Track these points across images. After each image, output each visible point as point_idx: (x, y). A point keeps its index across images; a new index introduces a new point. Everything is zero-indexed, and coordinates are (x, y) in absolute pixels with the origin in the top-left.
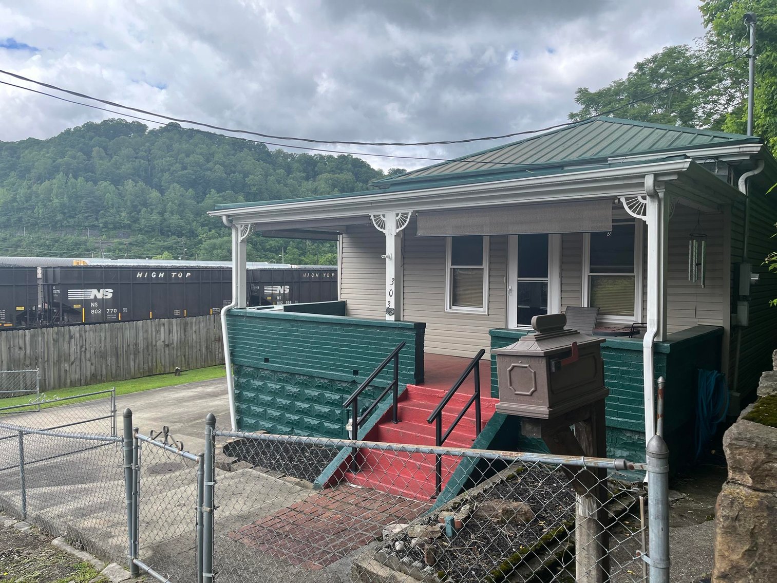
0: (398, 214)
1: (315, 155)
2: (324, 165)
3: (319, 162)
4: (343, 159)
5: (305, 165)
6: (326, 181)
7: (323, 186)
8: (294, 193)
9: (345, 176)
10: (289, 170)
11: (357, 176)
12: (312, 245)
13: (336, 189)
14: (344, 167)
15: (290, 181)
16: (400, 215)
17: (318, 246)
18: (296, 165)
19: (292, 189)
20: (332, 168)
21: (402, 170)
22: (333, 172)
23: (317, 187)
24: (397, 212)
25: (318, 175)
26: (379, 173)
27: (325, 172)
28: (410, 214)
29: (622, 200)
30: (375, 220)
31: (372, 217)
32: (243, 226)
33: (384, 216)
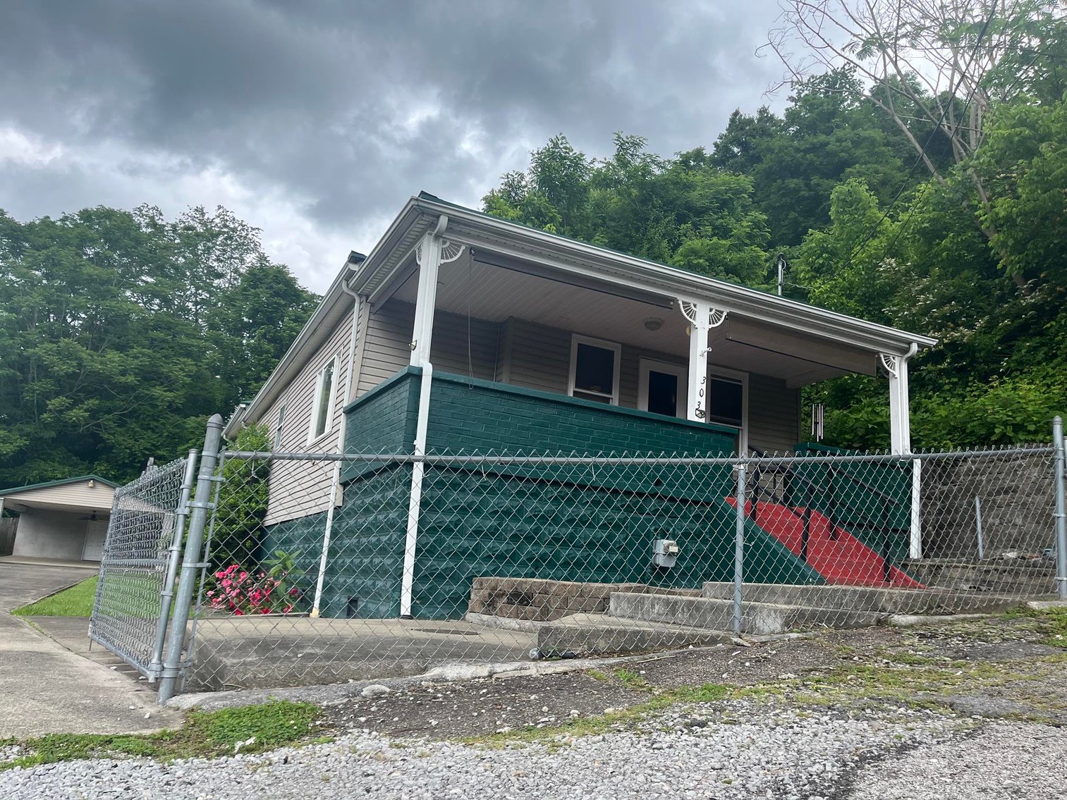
16: (714, 311)
24: (712, 307)
28: (725, 314)
29: (882, 356)
30: (684, 307)
31: (680, 302)
32: (448, 244)
33: (695, 306)
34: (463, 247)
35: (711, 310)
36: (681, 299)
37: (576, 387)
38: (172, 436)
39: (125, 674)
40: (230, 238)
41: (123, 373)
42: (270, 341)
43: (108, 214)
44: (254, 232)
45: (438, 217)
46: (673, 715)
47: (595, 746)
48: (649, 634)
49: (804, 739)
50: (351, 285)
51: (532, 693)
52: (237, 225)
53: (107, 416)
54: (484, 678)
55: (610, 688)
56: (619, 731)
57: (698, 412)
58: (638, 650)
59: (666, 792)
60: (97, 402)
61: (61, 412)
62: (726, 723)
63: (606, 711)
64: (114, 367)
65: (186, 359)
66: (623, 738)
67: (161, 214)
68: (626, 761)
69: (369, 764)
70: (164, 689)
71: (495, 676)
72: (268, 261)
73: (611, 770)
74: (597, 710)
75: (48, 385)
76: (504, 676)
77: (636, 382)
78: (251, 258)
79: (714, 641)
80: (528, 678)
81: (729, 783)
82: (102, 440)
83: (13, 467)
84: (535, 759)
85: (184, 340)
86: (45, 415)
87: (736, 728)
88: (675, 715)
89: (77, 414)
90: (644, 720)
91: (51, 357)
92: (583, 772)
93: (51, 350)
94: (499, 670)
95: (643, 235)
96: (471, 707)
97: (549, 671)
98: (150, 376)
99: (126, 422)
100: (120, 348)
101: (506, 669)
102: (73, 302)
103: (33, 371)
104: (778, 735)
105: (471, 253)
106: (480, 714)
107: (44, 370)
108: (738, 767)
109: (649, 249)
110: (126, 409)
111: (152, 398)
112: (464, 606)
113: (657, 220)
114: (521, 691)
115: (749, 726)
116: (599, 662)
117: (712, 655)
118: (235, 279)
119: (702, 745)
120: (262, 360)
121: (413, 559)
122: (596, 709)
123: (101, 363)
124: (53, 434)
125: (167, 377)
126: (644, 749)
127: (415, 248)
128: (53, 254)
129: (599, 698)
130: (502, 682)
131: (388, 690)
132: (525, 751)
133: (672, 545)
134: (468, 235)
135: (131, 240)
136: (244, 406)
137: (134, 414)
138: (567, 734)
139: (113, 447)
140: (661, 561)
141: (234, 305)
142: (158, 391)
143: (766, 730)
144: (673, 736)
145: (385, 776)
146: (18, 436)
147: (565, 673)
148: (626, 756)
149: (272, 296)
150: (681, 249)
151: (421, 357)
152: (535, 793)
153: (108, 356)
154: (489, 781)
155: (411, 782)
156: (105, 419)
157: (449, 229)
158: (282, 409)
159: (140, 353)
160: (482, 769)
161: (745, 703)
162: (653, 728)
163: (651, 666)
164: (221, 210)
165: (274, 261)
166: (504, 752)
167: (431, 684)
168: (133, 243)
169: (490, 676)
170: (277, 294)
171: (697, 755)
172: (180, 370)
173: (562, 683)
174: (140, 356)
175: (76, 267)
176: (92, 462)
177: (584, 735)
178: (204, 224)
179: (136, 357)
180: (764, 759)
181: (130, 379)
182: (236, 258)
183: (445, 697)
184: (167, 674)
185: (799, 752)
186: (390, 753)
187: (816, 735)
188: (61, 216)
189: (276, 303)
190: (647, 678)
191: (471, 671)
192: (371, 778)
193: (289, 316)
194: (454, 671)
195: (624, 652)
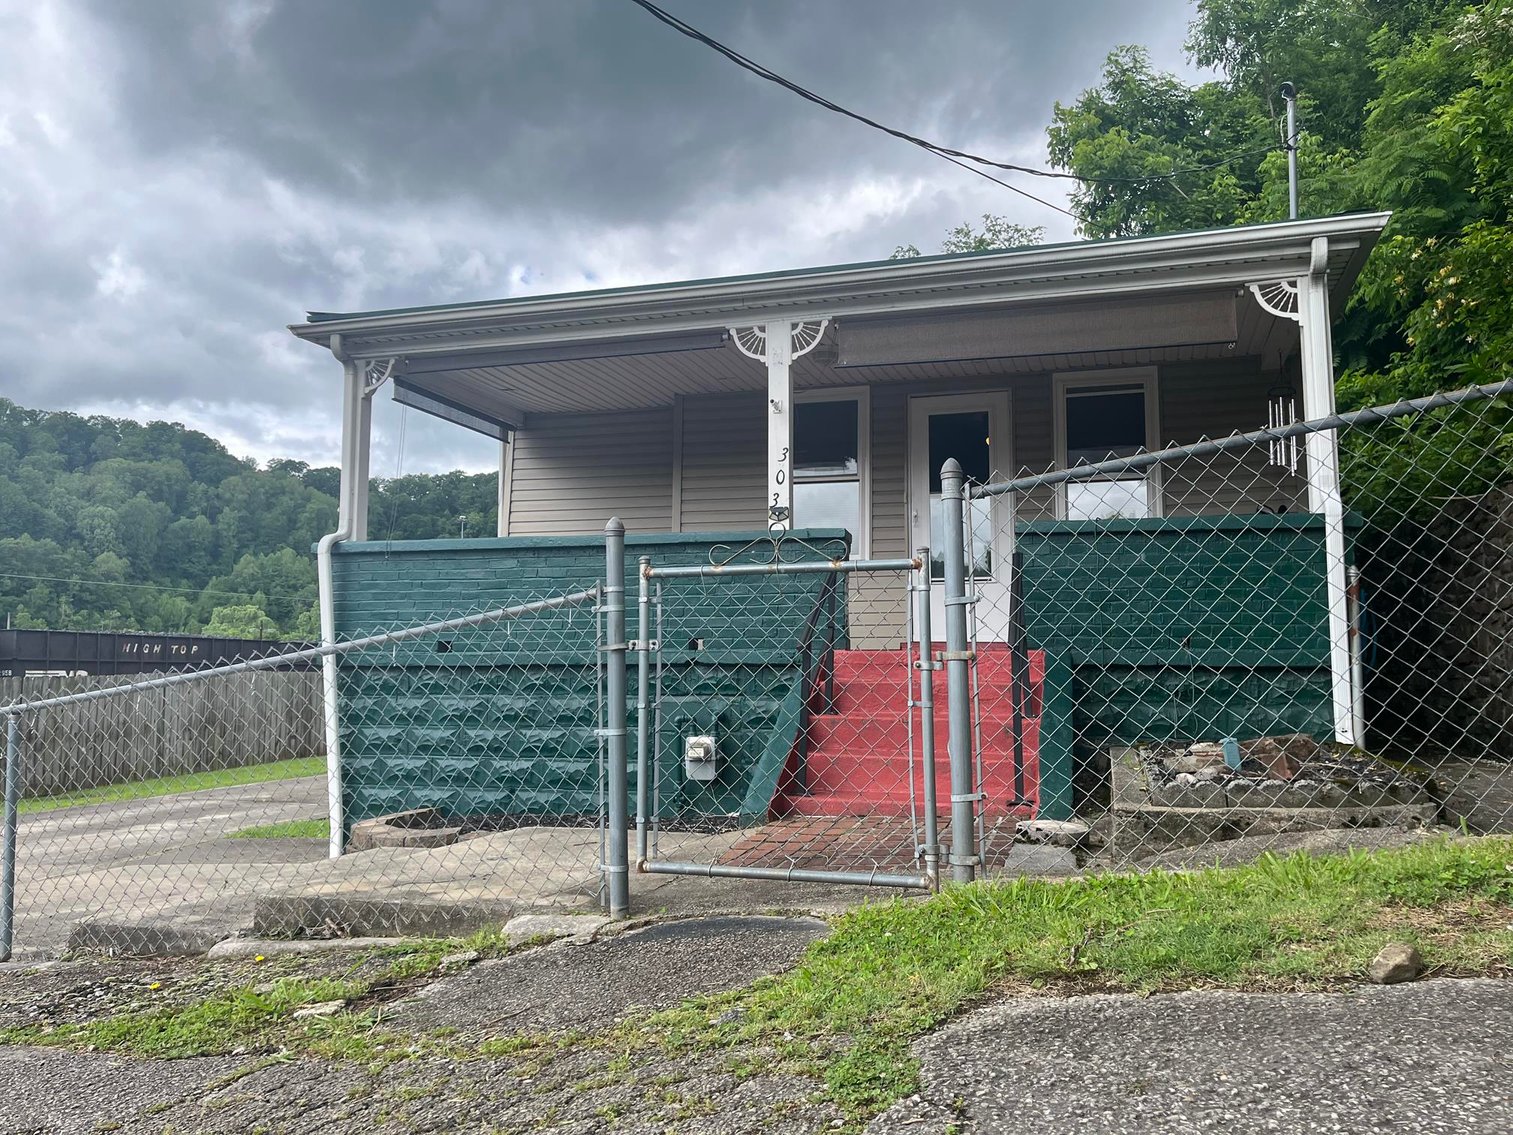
0: (797, 325)
1: (92, 417)
2: (113, 441)
3: (101, 433)
4: (160, 429)
5: (65, 438)
6: (118, 474)
7: (109, 484)
8: (35, 497)
9: (166, 468)
10: (24, 446)
11: (195, 470)
12: (75, 614)
13: (142, 494)
14: (164, 447)
15: (24, 470)
17: (90, 615)
18: (41, 437)
19: (29, 487)
20: (134, 447)
21: (300, 463)
22: (134, 455)
23: (94, 486)
24: (795, 320)
25: (97, 460)
26: (247, 466)
27: (116, 456)
28: (825, 324)
29: (1254, 289)
30: (741, 338)
31: (733, 332)
32: (373, 363)
33: (762, 329)
34: (392, 362)
35: (794, 326)
36: (733, 326)
77: (904, 443)
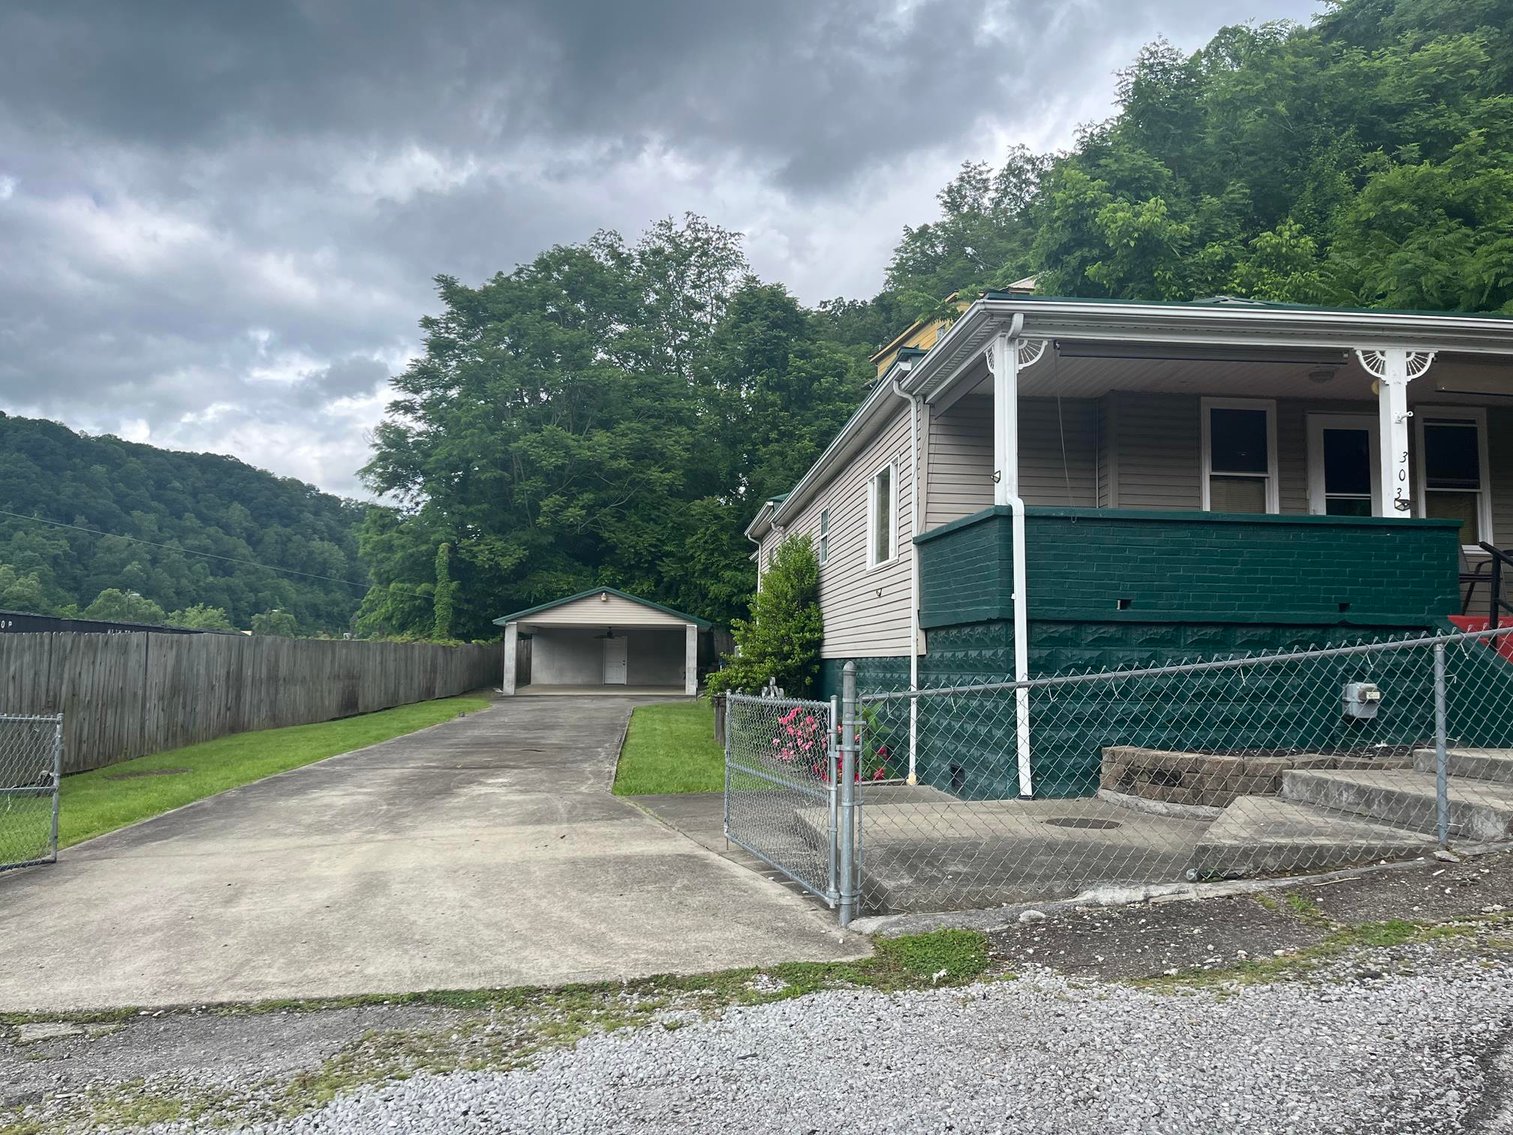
0: (1410, 354)
16: (1413, 355)
24: (1409, 350)
28: (1432, 356)
30: (1365, 359)
31: (1359, 353)
32: (1026, 342)
33: (1382, 353)
34: (1045, 343)
35: (1408, 354)
36: (1360, 348)
37: (1213, 469)
38: (677, 527)
39: (787, 886)
40: (705, 254)
41: (614, 457)
42: (773, 389)
43: (566, 256)
44: (733, 240)
45: (1011, 316)
46: (1345, 965)
47: (1263, 997)
48: (1329, 850)
49: (1481, 993)
50: (903, 386)
51: (1195, 925)
52: (711, 234)
53: (604, 510)
54: (1140, 902)
55: (1281, 921)
56: (1288, 980)
57: (1398, 504)
58: (1315, 868)
59: (1329, 1046)
60: (592, 496)
61: (556, 513)
62: (1401, 974)
63: (1276, 953)
64: (604, 452)
65: (679, 429)
66: (1291, 988)
67: (620, 239)
68: (1293, 1014)
69: (1056, 1004)
70: (844, 914)
71: (1151, 900)
72: (758, 282)
73: (1278, 1022)
74: (1267, 950)
75: (538, 483)
76: (1160, 900)
77: (1304, 450)
78: (735, 277)
79: (1412, 853)
80: (1187, 904)
81: (1391, 1038)
82: (601, 540)
83: (515, 582)
84: (1205, 1007)
85: (673, 403)
86: (541, 519)
87: (1411, 981)
88: (1348, 964)
89: (573, 513)
90: (1315, 968)
91: (536, 450)
92: (1251, 1023)
93: (535, 441)
94: (1154, 894)
95: (1304, 169)
96: (1134, 942)
97: (1211, 895)
98: (643, 455)
99: (625, 515)
100: (606, 425)
101: (1163, 892)
102: (549, 379)
103: (517, 467)
104: (1454, 991)
105: (1055, 347)
106: (1144, 950)
107: (531, 467)
108: (1405, 1023)
109: (1315, 190)
110: (622, 499)
111: (648, 482)
112: (1096, 782)
113: (1325, 142)
114: (1182, 921)
115: (1425, 979)
116: (1267, 884)
117: (1407, 876)
118: (719, 308)
119: (1372, 999)
120: (768, 415)
121: (1027, 729)
122: (1265, 948)
123: (589, 448)
124: (551, 539)
125: (662, 454)
126: (1312, 1002)
127: (984, 349)
128: (518, 323)
129: (1268, 935)
130: (1160, 908)
131: (1044, 916)
132: (1196, 999)
133: (1370, 690)
134: (1051, 327)
135: (597, 286)
136: (771, 504)
137: (632, 504)
138: (1236, 981)
139: (615, 547)
140: (1355, 710)
141: (724, 349)
142: (654, 473)
143: (1442, 983)
144: (1343, 988)
145: (1074, 1018)
146: (516, 547)
147: (1230, 897)
148: (1294, 1008)
149: (770, 328)
150: (1367, 189)
151: (1007, 492)
152: (1209, 1041)
153: (595, 439)
154: (1166, 1028)
155: (1099, 1025)
156: (604, 514)
157: (1026, 325)
158: (825, 514)
159: (629, 429)
160: (1157, 1016)
161: (1429, 949)
162: (1324, 977)
163: (1330, 891)
164: (691, 217)
165: (766, 280)
166: (1175, 999)
167: (1085, 909)
168: (599, 291)
169: (1146, 900)
170: (774, 325)
171: (1366, 1009)
172: (674, 443)
173: (1228, 909)
174: (629, 433)
175: (544, 335)
176: (595, 567)
177: (1252, 983)
178: (670, 240)
179: (624, 435)
180: (1432, 1015)
181: (623, 462)
182: (714, 279)
183: (1104, 927)
184: (845, 901)
185: (1470, 1008)
186: (1071, 993)
187: (1494, 990)
188: (515, 269)
189: (775, 337)
190: (1324, 907)
191: (1125, 895)
192: (1063, 1018)
193: (793, 352)
194: (1109, 895)
195: (1299, 870)
